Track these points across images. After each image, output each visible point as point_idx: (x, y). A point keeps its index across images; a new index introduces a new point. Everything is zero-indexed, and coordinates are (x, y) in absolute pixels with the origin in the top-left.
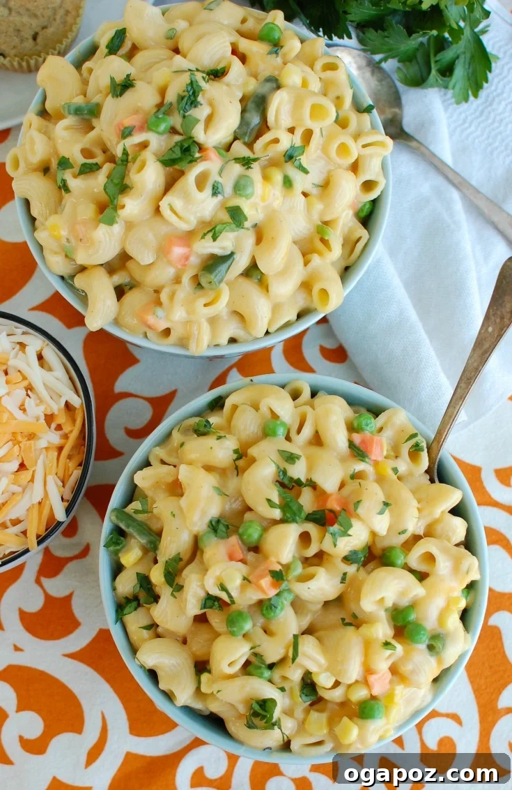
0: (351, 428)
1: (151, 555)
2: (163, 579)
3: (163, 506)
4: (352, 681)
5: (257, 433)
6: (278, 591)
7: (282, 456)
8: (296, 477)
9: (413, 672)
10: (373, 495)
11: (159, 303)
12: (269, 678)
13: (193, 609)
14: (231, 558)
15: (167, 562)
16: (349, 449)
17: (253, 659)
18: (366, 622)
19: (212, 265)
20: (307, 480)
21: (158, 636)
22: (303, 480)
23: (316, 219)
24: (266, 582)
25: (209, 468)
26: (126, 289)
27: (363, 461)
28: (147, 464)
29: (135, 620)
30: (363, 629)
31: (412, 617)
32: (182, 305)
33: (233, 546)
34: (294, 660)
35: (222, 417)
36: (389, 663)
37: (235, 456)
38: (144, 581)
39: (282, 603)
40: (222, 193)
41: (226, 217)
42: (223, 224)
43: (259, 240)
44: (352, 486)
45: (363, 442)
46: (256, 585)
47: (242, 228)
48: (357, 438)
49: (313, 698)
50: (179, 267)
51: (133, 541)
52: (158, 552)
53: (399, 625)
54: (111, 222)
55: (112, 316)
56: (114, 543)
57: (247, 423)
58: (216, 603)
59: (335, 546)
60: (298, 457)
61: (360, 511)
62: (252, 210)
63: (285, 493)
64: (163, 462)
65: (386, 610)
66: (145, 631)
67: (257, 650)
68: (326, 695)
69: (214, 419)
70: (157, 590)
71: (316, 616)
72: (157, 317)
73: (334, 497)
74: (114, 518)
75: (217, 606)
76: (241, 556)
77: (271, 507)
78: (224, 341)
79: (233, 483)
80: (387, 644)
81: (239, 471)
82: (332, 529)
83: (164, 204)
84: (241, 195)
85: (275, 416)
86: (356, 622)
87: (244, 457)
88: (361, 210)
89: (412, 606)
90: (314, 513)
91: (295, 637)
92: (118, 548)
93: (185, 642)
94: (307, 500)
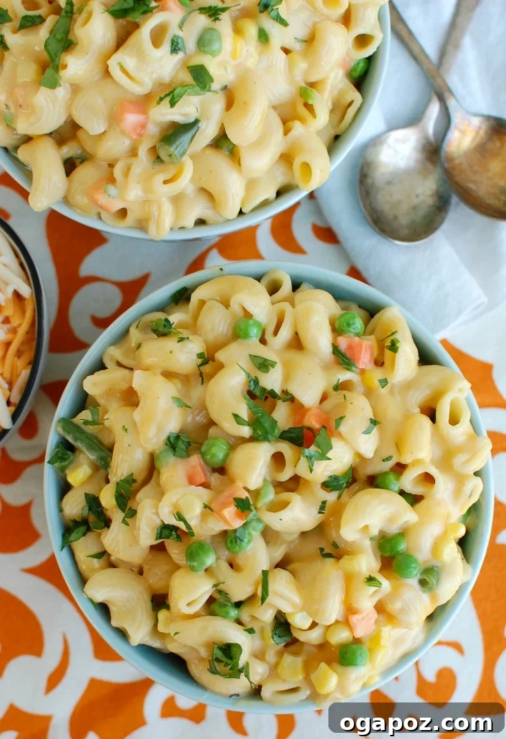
0: (337, 330)
1: (102, 472)
2: (114, 502)
3: (115, 417)
4: (332, 621)
5: (227, 334)
6: (245, 521)
7: (254, 363)
8: (269, 387)
9: (402, 611)
10: (359, 409)
11: (112, 180)
12: (236, 617)
13: (147, 538)
14: (191, 481)
15: (118, 484)
16: (332, 355)
17: (217, 596)
18: (348, 553)
19: (172, 135)
20: (283, 391)
21: (112, 565)
22: (278, 391)
23: (299, 80)
24: (230, 511)
25: (168, 375)
26: (77, 162)
27: (349, 370)
28: (100, 366)
29: (84, 547)
30: (344, 561)
31: (402, 547)
32: (138, 183)
33: (194, 467)
34: (263, 600)
35: (188, 314)
36: (375, 600)
37: (200, 361)
38: (93, 502)
39: (250, 534)
40: (183, 49)
41: (187, 78)
42: (185, 86)
43: (229, 104)
44: (336, 398)
45: (350, 347)
46: (218, 514)
47: (209, 91)
48: (343, 343)
49: (288, 639)
50: (135, 137)
51: (82, 455)
52: (109, 470)
53: (387, 555)
54: (53, 84)
55: (60, 194)
56: (60, 458)
57: (216, 322)
58: (174, 533)
59: (311, 471)
60: (273, 364)
61: (343, 428)
62: (220, 69)
63: (256, 407)
64: (119, 364)
65: (371, 539)
66: (95, 560)
67: (221, 587)
68: (302, 637)
69: (176, 318)
70: (109, 513)
71: (292, 546)
72: (110, 196)
73: (313, 412)
74: (60, 430)
75: (175, 536)
76: (203, 480)
77: (238, 423)
78: (190, 222)
79: (197, 392)
80: (370, 580)
81: (203, 378)
82: (307, 452)
83: (113, 63)
84: (205, 52)
85: (248, 315)
86: (336, 552)
87: (210, 362)
88: (354, 69)
89: (403, 534)
90: (290, 431)
91: (265, 573)
92: (64, 464)
93: (141, 572)
94: (282, 415)
